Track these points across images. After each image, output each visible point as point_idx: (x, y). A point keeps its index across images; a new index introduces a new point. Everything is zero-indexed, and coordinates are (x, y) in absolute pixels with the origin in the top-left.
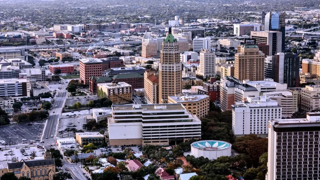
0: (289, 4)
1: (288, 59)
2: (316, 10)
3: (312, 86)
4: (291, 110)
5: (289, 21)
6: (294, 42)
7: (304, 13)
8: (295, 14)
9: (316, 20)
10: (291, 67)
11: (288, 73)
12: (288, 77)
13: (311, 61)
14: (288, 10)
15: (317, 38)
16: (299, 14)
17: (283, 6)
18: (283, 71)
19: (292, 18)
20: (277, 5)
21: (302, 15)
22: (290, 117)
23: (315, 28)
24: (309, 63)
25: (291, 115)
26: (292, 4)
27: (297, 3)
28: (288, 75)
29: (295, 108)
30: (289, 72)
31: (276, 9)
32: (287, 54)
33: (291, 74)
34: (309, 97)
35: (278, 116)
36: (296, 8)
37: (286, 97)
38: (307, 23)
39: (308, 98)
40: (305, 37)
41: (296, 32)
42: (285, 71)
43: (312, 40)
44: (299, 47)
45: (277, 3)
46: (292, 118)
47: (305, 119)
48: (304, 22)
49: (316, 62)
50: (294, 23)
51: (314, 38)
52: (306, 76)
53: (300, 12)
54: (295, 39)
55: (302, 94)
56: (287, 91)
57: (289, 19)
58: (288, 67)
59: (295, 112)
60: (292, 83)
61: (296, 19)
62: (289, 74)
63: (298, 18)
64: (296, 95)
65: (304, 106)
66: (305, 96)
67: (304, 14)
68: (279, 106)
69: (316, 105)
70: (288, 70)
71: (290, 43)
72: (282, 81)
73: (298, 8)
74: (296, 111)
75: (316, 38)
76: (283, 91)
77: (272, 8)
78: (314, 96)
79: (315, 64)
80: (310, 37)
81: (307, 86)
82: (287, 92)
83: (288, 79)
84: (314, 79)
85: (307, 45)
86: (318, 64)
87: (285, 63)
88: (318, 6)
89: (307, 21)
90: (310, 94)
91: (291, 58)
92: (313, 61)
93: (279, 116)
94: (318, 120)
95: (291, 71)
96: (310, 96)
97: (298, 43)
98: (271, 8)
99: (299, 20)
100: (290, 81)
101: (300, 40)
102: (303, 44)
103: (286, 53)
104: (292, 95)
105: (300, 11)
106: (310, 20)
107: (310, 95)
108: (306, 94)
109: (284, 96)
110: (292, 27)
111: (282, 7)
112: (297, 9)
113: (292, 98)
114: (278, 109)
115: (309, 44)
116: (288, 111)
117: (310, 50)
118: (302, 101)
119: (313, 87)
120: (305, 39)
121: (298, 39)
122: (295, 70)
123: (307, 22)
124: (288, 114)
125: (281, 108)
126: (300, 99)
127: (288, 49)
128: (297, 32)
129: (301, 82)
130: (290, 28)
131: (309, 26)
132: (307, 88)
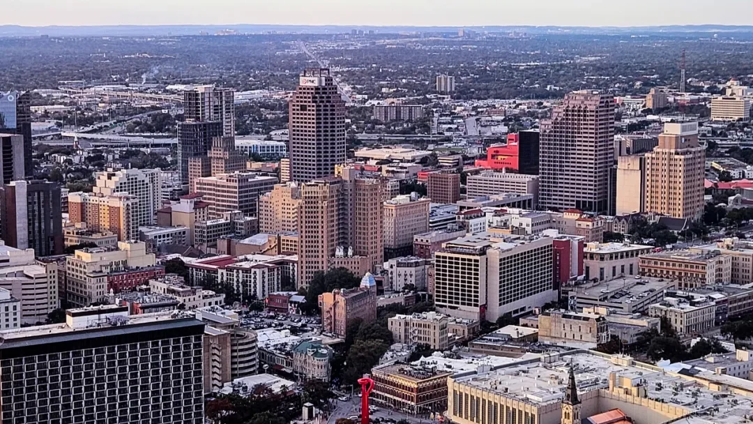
0: (47, 72)
1: (36, 194)
2: (104, 87)
3: (87, 250)
4: (45, 306)
5: (46, 111)
6: (56, 155)
7: (78, 93)
8: (60, 94)
9: (104, 107)
10: (42, 212)
11: (37, 224)
12: (37, 233)
13: (88, 197)
14: (45, 87)
15: (106, 146)
16: (68, 95)
17: (34, 77)
18: (27, 221)
19: (53, 104)
20: (20, 77)
21: (74, 98)
22: (43, 321)
23: (103, 124)
24: (83, 201)
25: (46, 316)
26: (54, 74)
27: (65, 72)
28: (36, 229)
29: (53, 300)
30: (40, 223)
31: (19, 85)
32: (32, 183)
33: (43, 227)
34: (83, 275)
35: (11, 322)
36: (62, 82)
37: (32, 278)
38: (85, 115)
39: (81, 277)
40: (79, 146)
41: (60, 134)
42: (29, 220)
43: (94, 151)
44: (66, 167)
45: (22, 72)
46: (48, 322)
47: (63, 325)
48: (79, 112)
49: (97, 198)
50: (57, 114)
51: (99, 146)
52: (77, 229)
53: (71, 90)
54: (57, 149)
55: (69, 269)
56: (35, 264)
57: (46, 107)
58: (37, 213)
59: (53, 309)
60: (48, 246)
61: (63, 106)
62: (40, 227)
63: (65, 104)
64: (54, 272)
65: (74, 295)
66: (74, 273)
67: (79, 95)
68: (13, 299)
69: (99, 290)
70: (37, 217)
71: (46, 159)
72: (24, 243)
73: (66, 82)
74: (55, 307)
75: (104, 146)
76: (26, 265)
77: (10, 81)
78: (94, 272)
79: (94, 202)
80: (91, 144)
81: (77, 252)
82: (36, 267)
83: (37, 238)
84: (94, 236)
85: (84, 162)
86: (102, 203)
87: (29, 203)
88: (109, 78)
89: (86, 109)
90: (85, 268)
91: (42, 191)
92: (90, 196)
93: (15, 322)
94: (90, 324)
95: (43, 220)
96: (85, 273)
97: (65, 158)
98: (8, 82)
99: (69, 108)
100: (43, 243)
101: (68, 151)
102: (76, 160)
103: (30, 182)
104: (46, 272)
105: (71, 88)
106: (93, 107)
107: (85, 270)
108: (77, 268)
109: (27, 276)
110: (52, 123)
111: (31, 80)
112: (64, 84)
113: (45, 280)
114: (11, 306)
115: (89, 159)
116: (37, 310)
117: (91, 171)
118: (68, 285)
119: (91, 252)
120: (80, 150)
121: (65, 149)
122: (52, 218)
123: (85, 113)
124: (37, 315)
125: (18, 305)
126: (64, 279)
127: (42, 171)
128: (63, 134)
129: (68, 243)
130: (49, 125)
131: (89, 121)
132: (79, 257)
